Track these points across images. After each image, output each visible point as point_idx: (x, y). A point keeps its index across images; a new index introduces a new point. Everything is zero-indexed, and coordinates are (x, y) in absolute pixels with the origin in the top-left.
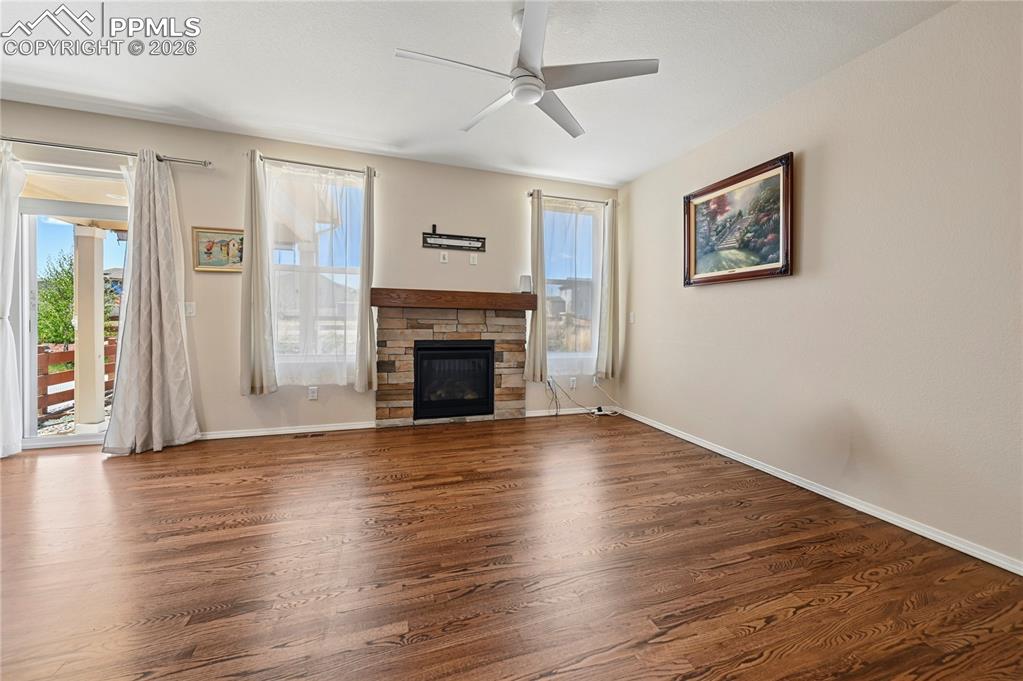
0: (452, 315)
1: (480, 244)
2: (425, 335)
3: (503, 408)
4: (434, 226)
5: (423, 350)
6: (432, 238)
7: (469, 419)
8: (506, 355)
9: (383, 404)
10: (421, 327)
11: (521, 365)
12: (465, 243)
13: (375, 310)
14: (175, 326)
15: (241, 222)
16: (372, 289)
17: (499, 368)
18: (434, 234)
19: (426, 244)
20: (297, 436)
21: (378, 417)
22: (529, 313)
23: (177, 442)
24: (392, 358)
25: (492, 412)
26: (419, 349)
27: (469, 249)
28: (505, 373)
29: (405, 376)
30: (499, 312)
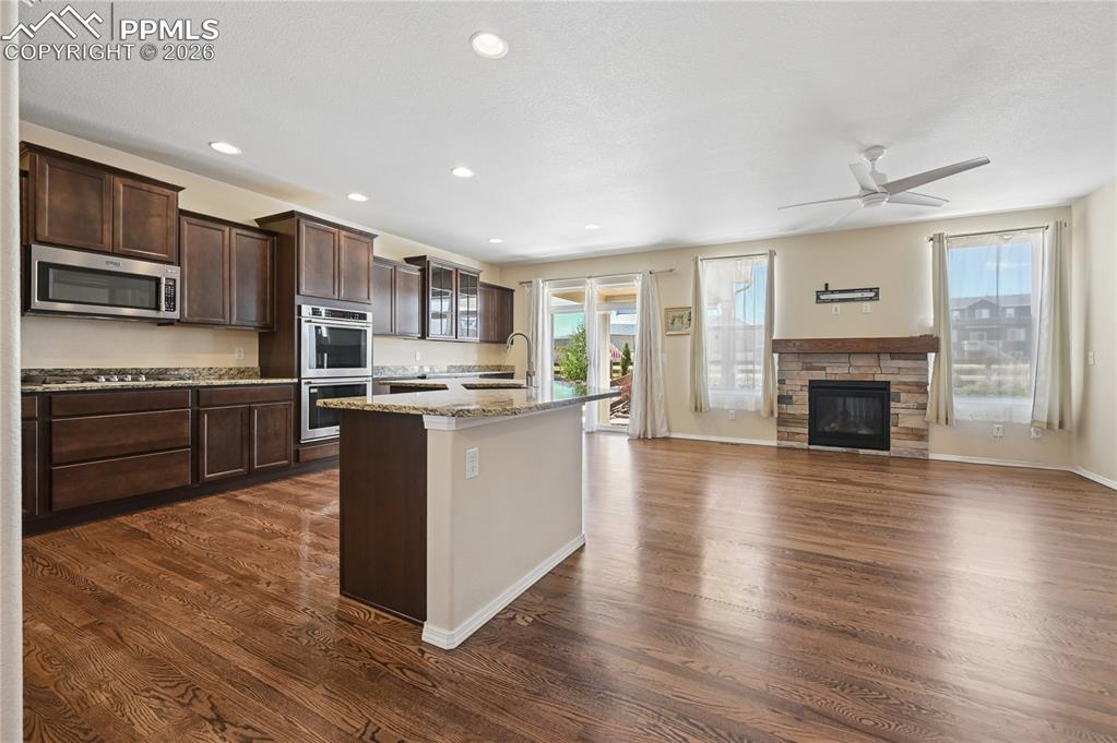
0: (844, 359)
1: (875, 294)
2: (819, 376)
3: (899, 446)
4: (827, 285)
5: (815, 387)
6: (824, 295)
7: (861, 451)
8: (904, 396)
9: (782, 429)
10: (815, 368)
11: (923, 407)
12: (858, 295)
13: (776, 356)
14: (657, 368)
15: (690, 303)
16: (774, 341)
17: (896, 408)
18: (826, 290)
19: (819, 300)
20: (722, 443)
21: (778, 439)
22: (931, 356)
23: (658, 436)
24: (790, 393)
25: (889, 449)
26: (813, 387)
27: (862, 299)
28: (903, 414)
29: (801, 408)
30: (894, 355)
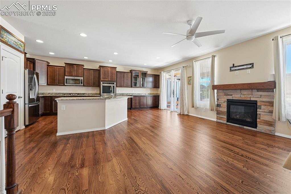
0: (239, 91)
1: (252, 66)
2: (230, 98)
3: (261, 127)
4: (234, 64)
5: (228, 101)
6: (233, 68)
7: (245, 127)
8: (263, 107)
9: (218, 116)
10: (228, 95)
11: (271, 112)
12: (245, 67)
13: (215, 90)
16: (213, 85)
17: (259, 111)
18: (234, 66)
19: (231, 70)
21: (217, 119)
24: (220, 103)
25: (256, 127)
27: (247, 68)
28: (262, 114)
29: (224, 109)
30: (258, 90)
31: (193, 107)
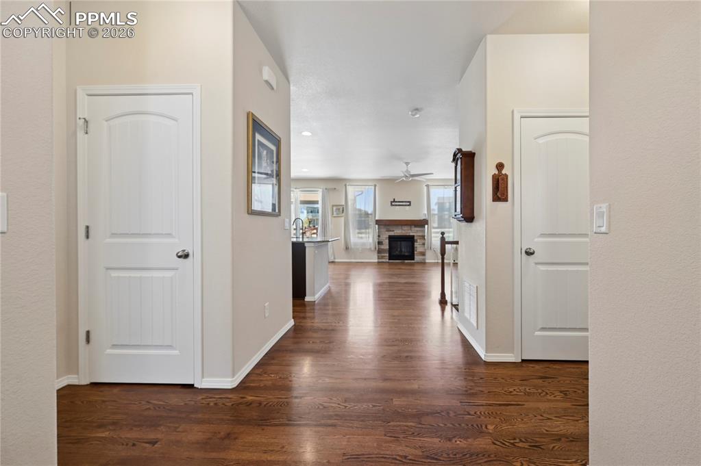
0: (400, 227)
1: (409, 203)
2: (392, 234)
3: (417, 258)
4: (394, 199)
5: (391, 238)
7: (406, 261)
8: (418, 241)
9: (379, 255)
10: (391, 231)
11: (424, 244)
12: (404, 204)
13: (377, 226)
15: (343, 203)
16: (376, 220)
17: (416, 245)
18: (394, 201)
19: (392, 205)
21: (378, 259)
22: (426, 226)
24: (382, 241)
25: (413, 259)
27: (406, 205)
28: (418, 247)
29: (386, 246)
30: (416, 226)
31: (347, 248)
